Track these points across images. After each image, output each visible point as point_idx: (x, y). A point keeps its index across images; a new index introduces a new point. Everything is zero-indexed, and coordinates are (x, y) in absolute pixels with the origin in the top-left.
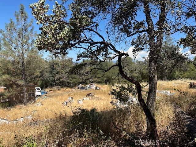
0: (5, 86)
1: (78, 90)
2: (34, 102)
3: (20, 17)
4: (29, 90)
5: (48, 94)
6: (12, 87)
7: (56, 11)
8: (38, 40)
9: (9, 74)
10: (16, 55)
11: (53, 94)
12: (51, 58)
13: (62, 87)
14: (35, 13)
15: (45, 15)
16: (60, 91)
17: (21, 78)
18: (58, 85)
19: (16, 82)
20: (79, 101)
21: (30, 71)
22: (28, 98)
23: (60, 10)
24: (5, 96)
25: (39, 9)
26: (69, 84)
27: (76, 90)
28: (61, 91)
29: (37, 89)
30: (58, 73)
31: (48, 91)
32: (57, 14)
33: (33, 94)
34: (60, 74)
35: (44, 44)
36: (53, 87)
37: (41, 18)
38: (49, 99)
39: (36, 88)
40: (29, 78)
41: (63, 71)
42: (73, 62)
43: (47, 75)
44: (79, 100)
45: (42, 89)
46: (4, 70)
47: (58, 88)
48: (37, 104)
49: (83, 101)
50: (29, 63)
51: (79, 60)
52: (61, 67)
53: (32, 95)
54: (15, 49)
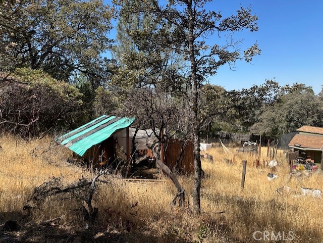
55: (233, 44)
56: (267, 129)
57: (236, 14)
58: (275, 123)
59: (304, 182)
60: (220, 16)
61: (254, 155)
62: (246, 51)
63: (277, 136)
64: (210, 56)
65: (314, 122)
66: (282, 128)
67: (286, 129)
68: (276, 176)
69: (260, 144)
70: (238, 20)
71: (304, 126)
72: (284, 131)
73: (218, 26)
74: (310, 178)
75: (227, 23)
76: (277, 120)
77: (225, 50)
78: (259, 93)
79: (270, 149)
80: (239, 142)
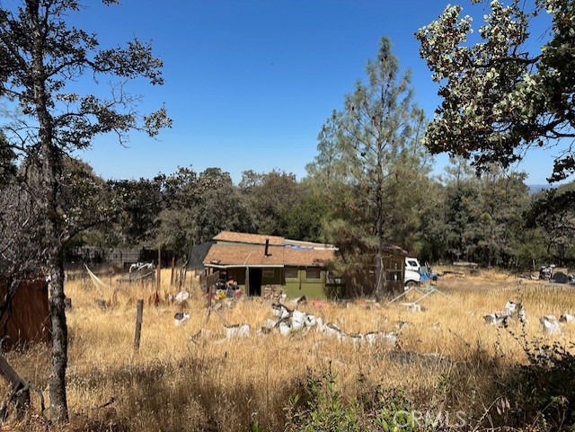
0: (337, 247)
1: (541, 281)
2: (401, 298)
3: (378, 72)
4: (389, 261)
5: (439, 283)
6: (351, 251)
7: (493, 31)
8: (434, 127)
9: (345, 217)
10: (365, 171)
11: (455, 284)
12: (453, 176)
13: (484, 267)
14: (430, 49)
15: (457, 51)
16: (476, 278)
17: (372, 229)
18: (471, 258)
19: (360, 237)
20: (546, 322)
21: (395, 214)
22: (385, 284)
23: (507, 24)
24: (337, 270)
25: (443, 36)
26: (507, 262)
27: (532, 282)
28: (479, 278)
29: (410, 263)
30: (471, 220)
31: (441, 273)
32: (496, 39)
33: (399, 274)
34: (478, 226)
35: (450, 135)
36: (455, 263)
37: (447, 61)
38: (440, 297)
39: (407, 260)
40: (390, 231)
41: (489, 215)
42: (525, 186)
43: (437, 226)
44: (547, 319)
45: (422, 264)
46: (336, 210)
47: (470, 266)
48: (410, 304)
49: (562, 324)
50: (393, 190)
51: (558, 179)
52: (483, 201)
53: (396, 277)
54: (363, 155)
55: (124, 101)
56: (169, 238)
57: (126, 48)
58: (180, 228)
59: (226, 317)
60: (95, 43)
61: (150, 286)
62: (148, 116)
63: (183, 249)
64: (81, 115)
65: (234, 225)
66: (191, 235)
67: (197, 237)
68: (188, 316)
69: (159, 266)
70: (129, 58)
71: (223, 233)
72: (194, 240)
73: (93, 61)
74: (234, 309)
75: (110, 60)
76: (183, 223)
77: (110, 109)
78: (167, 186)
79: (175, 272)
80: (120, 266)
